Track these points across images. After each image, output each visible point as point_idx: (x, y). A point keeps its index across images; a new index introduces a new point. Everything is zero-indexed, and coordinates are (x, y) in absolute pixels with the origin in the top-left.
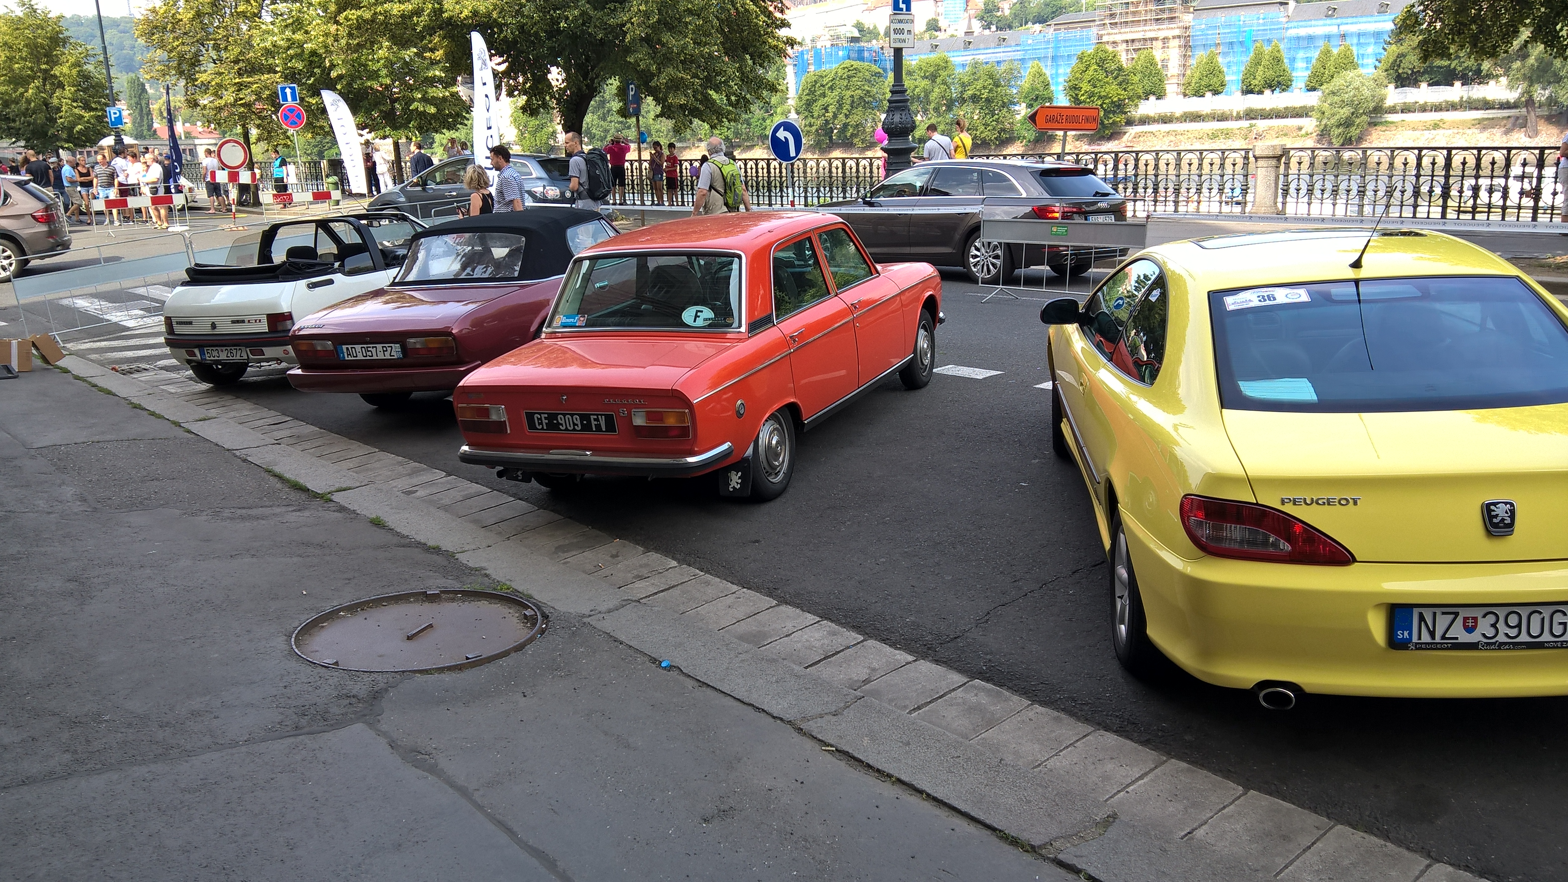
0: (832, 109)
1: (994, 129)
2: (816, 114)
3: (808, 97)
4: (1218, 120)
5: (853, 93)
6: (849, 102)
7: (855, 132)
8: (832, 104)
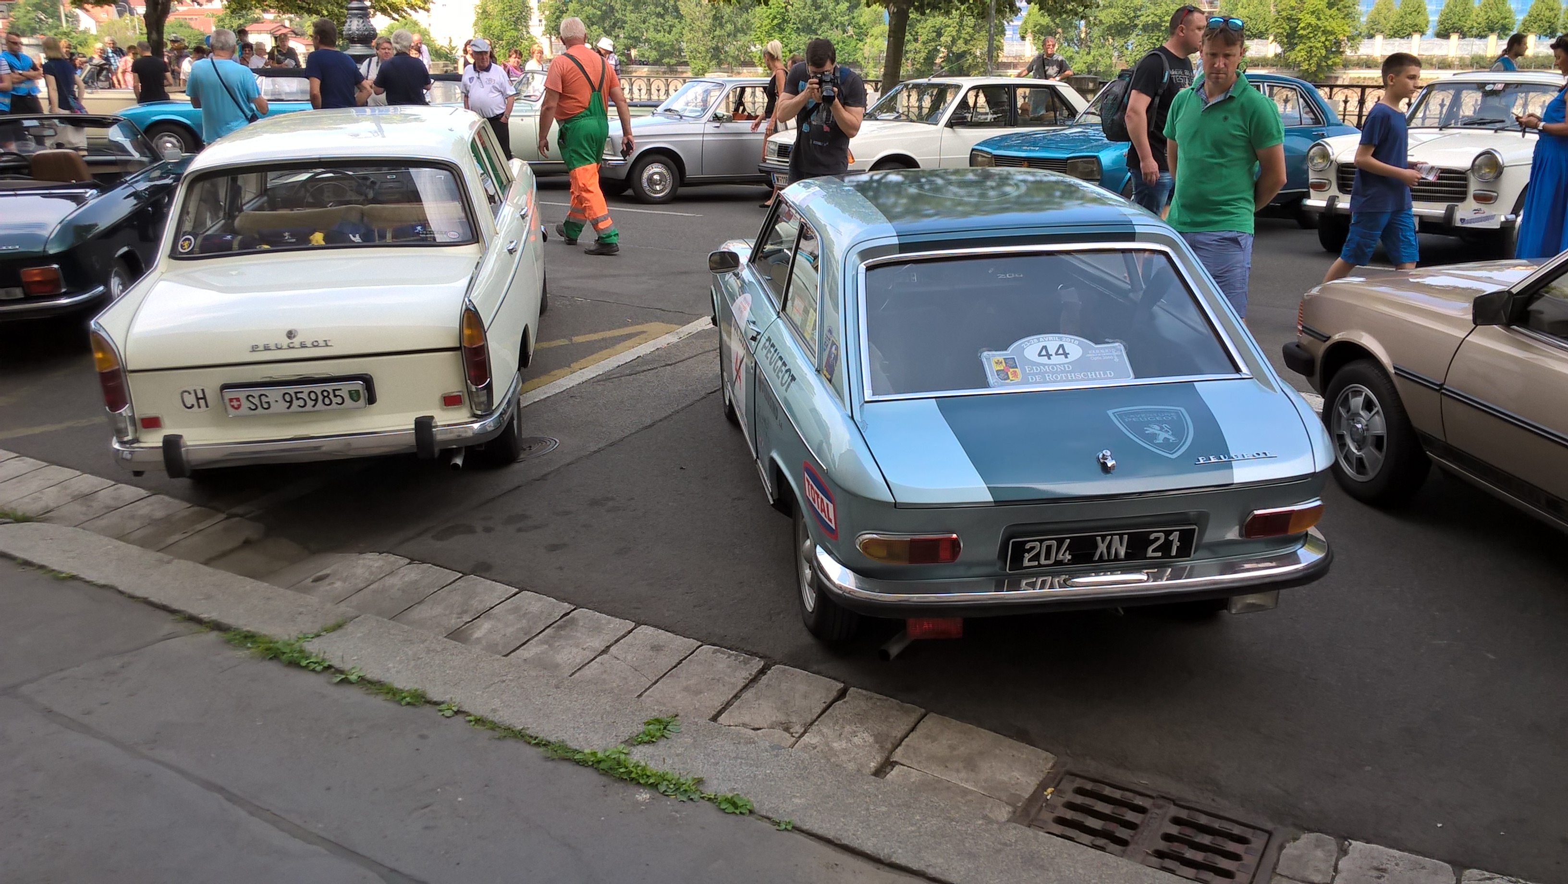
4: (1439, 68)
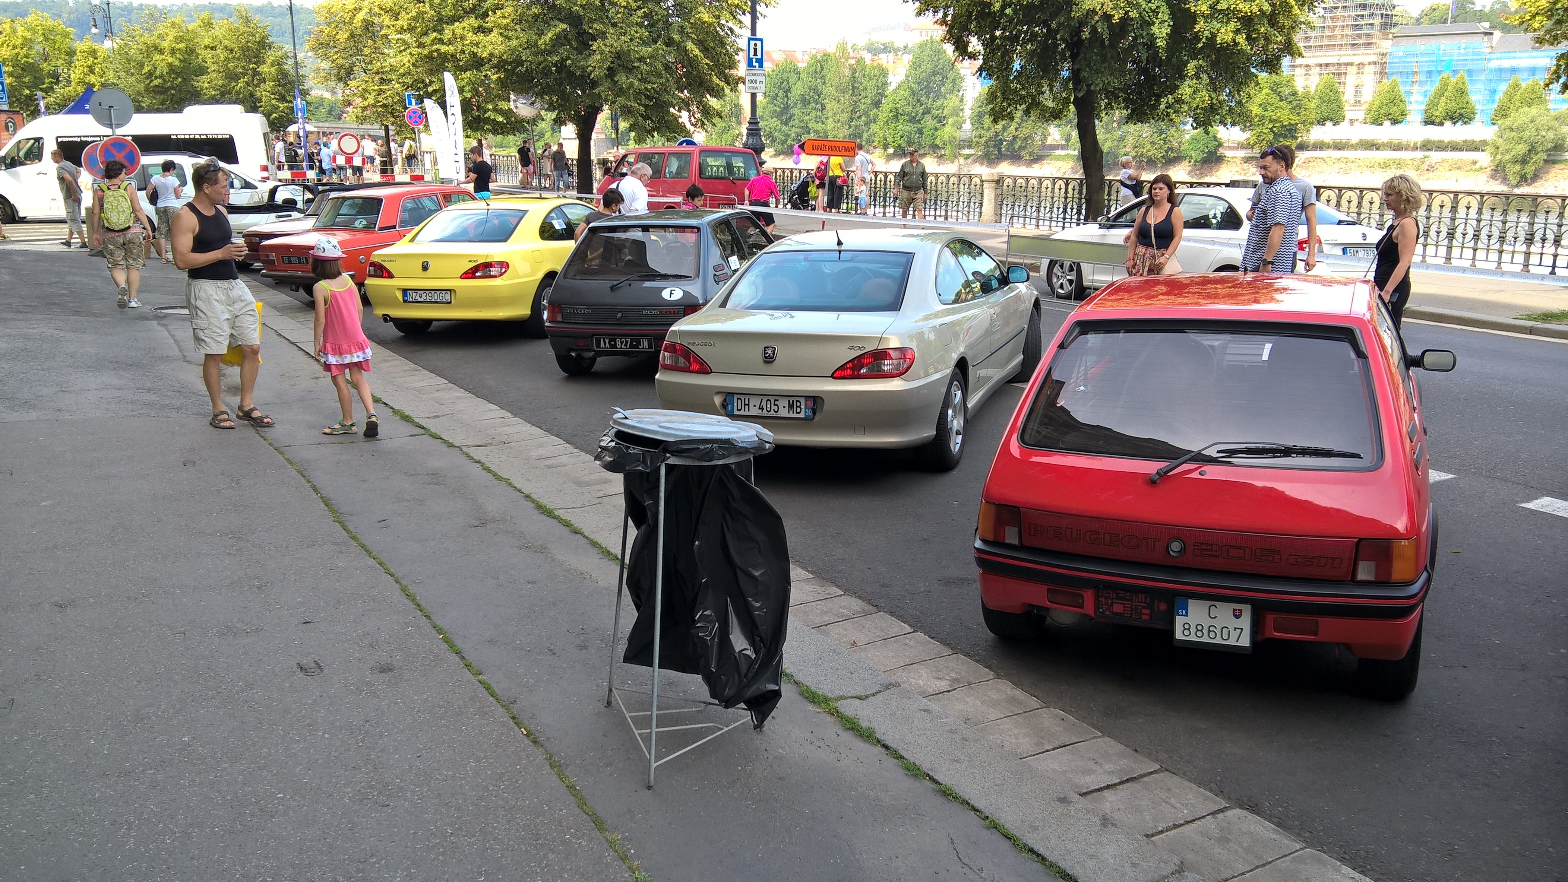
4: (1393, 150)
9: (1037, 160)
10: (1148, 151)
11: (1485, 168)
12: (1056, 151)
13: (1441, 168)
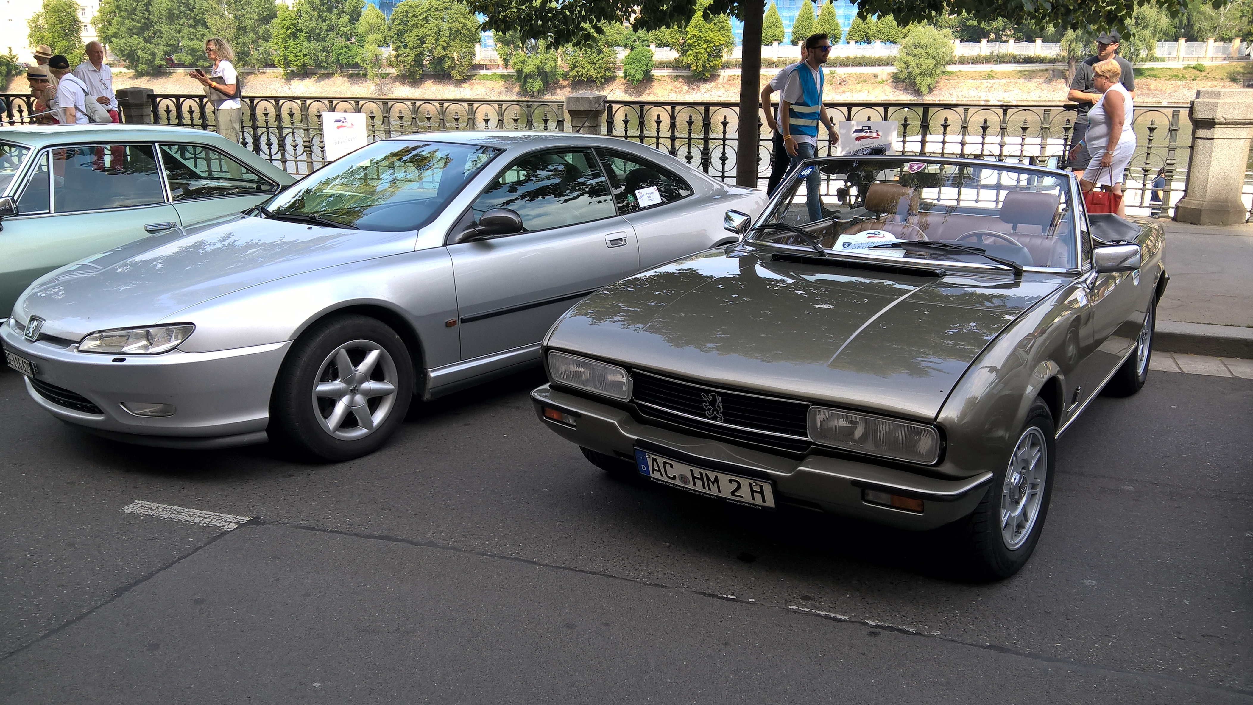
0: (430, 40)
1: (600, 67)
2: (410, 45)
3: (401, 27)
5: (451, 25)
6: (447, 33)
7: (453, 65)
8: (430, 36)
9: (464, 79)
10: (589, 70)
11: (886, 81)
12: (480, 71)
13: (850, 82)
